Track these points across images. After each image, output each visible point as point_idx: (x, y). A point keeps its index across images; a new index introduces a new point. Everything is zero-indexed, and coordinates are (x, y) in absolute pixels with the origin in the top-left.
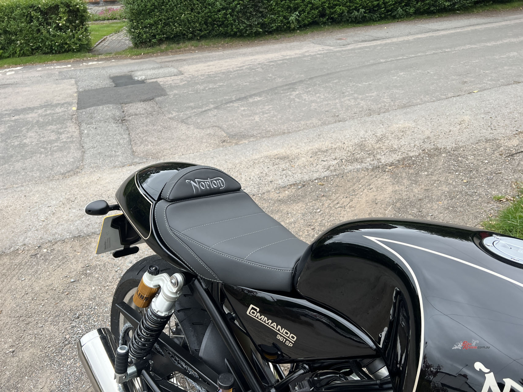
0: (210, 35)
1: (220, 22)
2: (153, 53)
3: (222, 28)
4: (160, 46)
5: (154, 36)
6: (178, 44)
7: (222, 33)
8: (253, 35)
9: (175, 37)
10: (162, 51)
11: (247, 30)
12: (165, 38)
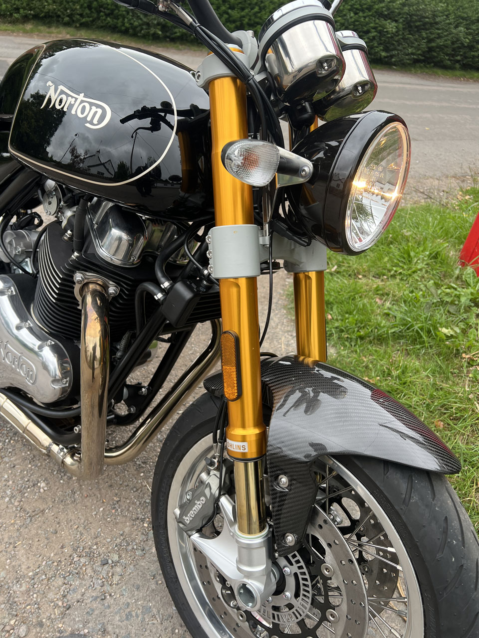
0: (94, 25)
1: (108, 9)
2: (13, 31)
3: (110, 18)
4: (23, 25)
5: (17, 10)
6: (49, 27)
7: (110, 26)
8: (151, 38)
9: (45, 17)
10: (26, 32)
11: (142, 29)
12: (33, 15)
